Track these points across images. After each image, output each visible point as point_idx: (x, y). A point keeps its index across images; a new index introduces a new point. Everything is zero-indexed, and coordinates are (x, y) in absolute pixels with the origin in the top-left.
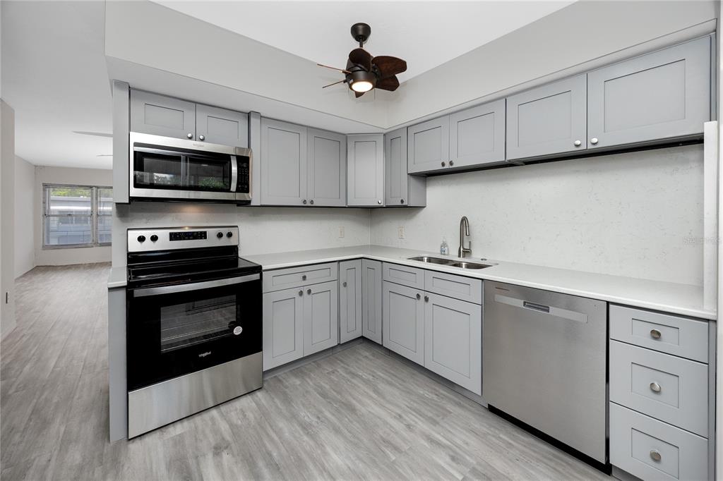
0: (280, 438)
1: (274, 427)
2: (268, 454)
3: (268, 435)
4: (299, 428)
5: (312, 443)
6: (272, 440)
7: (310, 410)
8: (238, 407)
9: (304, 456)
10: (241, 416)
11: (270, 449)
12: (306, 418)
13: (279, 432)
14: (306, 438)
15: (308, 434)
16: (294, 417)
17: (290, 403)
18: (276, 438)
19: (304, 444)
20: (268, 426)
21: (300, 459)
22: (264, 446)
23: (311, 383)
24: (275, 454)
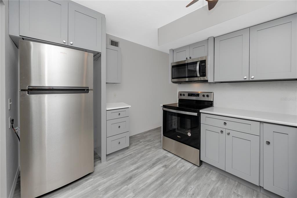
0: (175, 182)
1: (180, 178)
2: (167, 180)
3: (175, 177)
4: (183, 187)
5: (177, 194)
6: (173, 179)
7: (197, 189)
8: (185, 164)
9: (169, 193)
10: (181, 166)
11: (169, 180)
12: (190, 189)
13: (178, 180)
14: (178, 191)
15: (181, 192)
16: (189, 184)
17: (196, 179)
18: (175, 180)
19: (175, 191)
20: (180, 176)
21: (167, 191)
22: (170, 178)
23: (217, 185)
24: (167, 182)
